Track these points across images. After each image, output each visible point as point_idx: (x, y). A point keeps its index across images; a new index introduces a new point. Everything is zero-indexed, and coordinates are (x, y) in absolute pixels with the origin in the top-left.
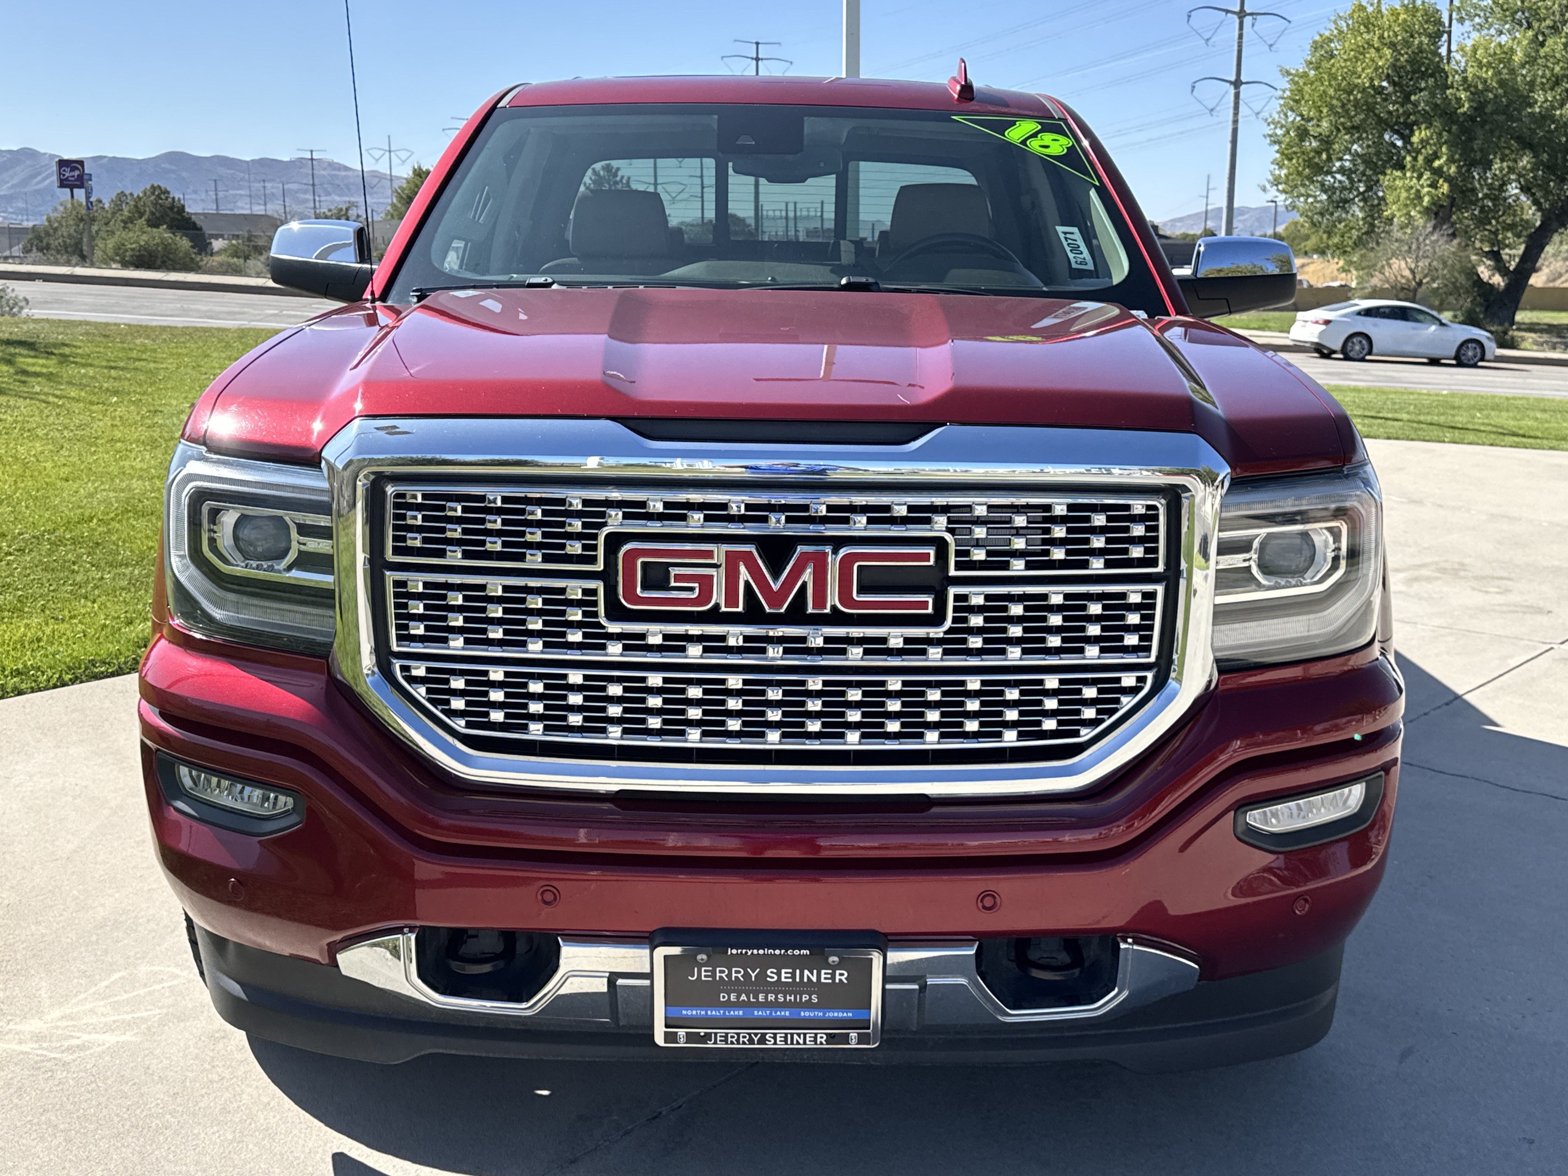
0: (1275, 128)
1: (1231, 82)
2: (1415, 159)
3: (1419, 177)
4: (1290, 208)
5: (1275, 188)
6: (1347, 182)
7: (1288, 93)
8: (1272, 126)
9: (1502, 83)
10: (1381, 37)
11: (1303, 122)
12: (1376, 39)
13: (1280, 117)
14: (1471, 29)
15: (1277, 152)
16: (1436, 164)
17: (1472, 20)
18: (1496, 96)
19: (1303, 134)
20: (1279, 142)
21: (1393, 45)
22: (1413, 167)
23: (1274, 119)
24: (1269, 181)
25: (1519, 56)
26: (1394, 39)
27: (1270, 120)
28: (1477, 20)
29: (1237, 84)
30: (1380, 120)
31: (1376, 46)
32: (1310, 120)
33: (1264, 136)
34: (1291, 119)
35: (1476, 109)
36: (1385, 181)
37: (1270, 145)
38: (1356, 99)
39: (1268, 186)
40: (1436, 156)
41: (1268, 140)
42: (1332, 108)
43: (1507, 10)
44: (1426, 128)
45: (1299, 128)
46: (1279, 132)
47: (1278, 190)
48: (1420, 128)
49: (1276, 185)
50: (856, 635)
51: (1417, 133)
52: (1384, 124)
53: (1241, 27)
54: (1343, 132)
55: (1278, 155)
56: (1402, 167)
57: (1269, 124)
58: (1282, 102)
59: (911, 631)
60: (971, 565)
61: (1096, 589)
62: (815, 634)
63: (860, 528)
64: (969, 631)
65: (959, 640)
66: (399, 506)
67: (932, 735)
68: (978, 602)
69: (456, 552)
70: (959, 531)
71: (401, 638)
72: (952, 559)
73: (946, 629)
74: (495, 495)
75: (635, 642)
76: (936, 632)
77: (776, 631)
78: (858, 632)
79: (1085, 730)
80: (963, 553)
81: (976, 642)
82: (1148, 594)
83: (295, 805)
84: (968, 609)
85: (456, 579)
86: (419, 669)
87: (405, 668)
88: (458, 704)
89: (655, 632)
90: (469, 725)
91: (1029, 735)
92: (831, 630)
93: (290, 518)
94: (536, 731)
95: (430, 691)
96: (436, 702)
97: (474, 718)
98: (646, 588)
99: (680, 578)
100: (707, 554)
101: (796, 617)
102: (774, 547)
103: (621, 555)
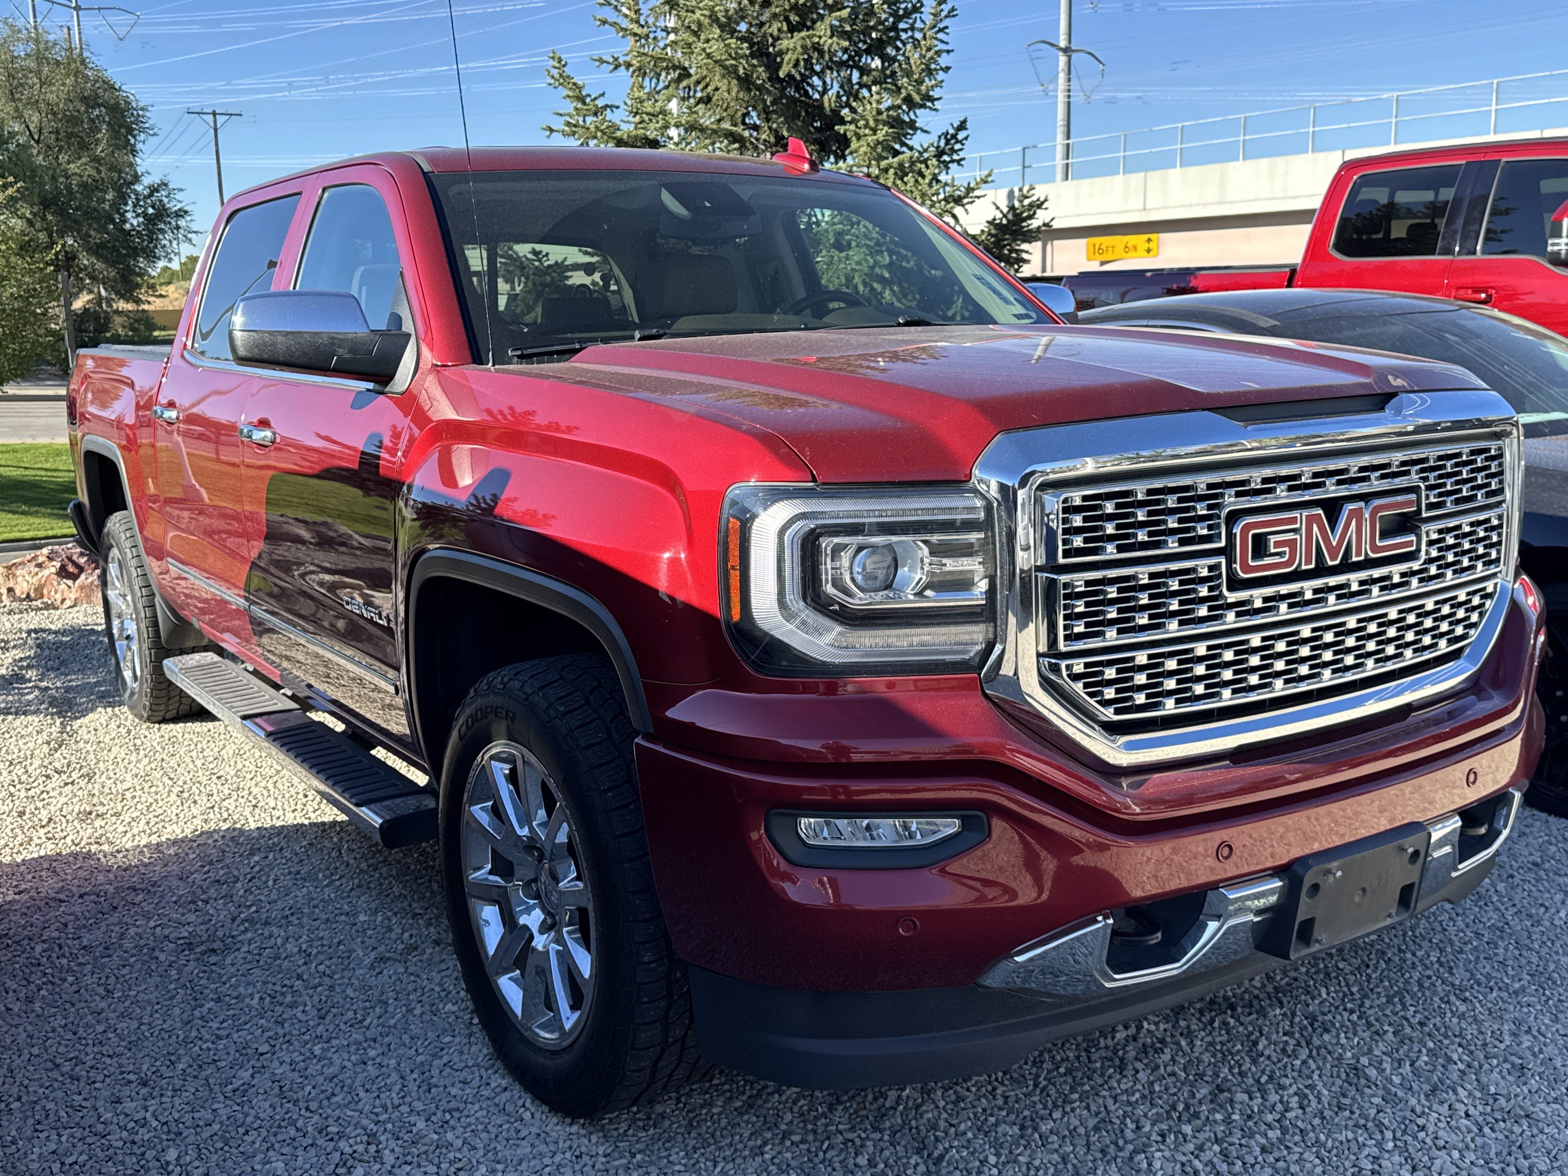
50: (1376, 576)
59: (1403, 567)
60: (1431, 506)
61: (1482, 517)
62: (1354, 579)
63: (1376, 484)
64: (1431, 561)
65: (1426, 570)
66: (1066, 510)
67: (1408, 653)
68: (1435, 536)
69: (1110, 548)
70: (1425, 479)
71: (1067, 638)
72: (1424, 502)
73: (1422, 561)
74: (1140, 489)
75: (1243, 609)
76: (1416, 566)
77: (1333, 581)
78: (1376, 573)
79: (1472, 632)
80: (1427, 497)
81: (1433, 570)
82: (1500, 517)
83: (963, 826)
84: (1431, 543)
85: (1112, 573)
86: (1079, 666)
87: (1069, 667)
88: (1110, 693)
89: (1257, 596)
90: (1118, 712)
91: (1451, 642)
92: (1363, 575)
93: (923, 541)
94: (1170, 707)
95: (1086, 686)
96: (1092, 695)
97: (1122, 704)
98: (1254, 558)
99: (1277, 544)
100: (1293, 520)
101: (1346, 566)
102: (1332, 508)
103: (1237, 530)
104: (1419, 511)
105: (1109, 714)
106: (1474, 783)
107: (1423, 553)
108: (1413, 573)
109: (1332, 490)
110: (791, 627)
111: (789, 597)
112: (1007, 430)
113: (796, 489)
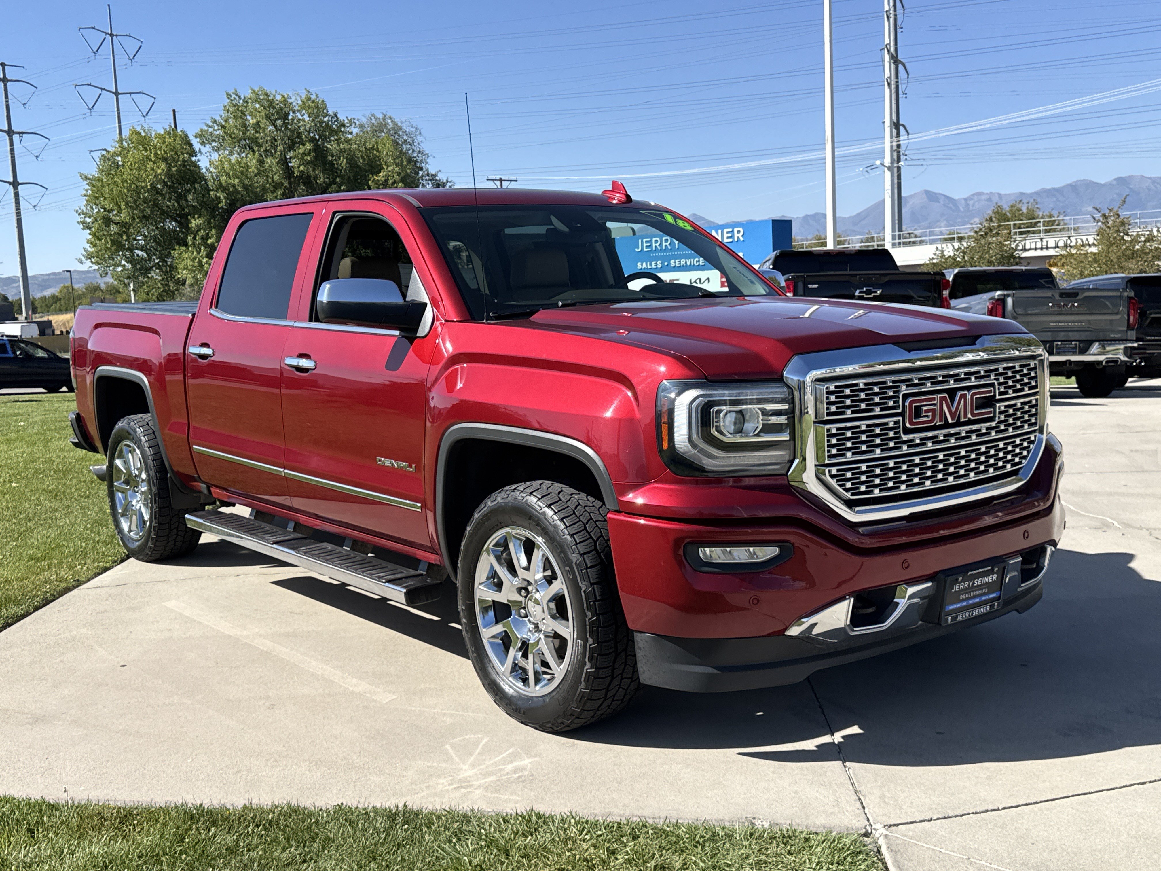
0: (85, 217)
1: (9, 183)
2: (194, 238)
3: (199, 252)
4: (103, 275)
5: (89, 260)
6: (145, 256)
7: (90, 192)
8: (83, 216)
9: (245, 187)
10: (156, 154)
11: (106, 213)
12: (152, 155)
13: (87, 209)
14: (210, 150)
15: (90, 234)
16: (210, 241)
17: (211, 144)
18: (242, 196)
19: (107, 221)
20: (90, 228)
21: (165, 160)
22: (194, 244)
23: (83, 211)
24: (83, 255)
25: (253, 169)
26: (165, 155)
27: (80, 211)
28: (214, 144)
29: (15, 184)
30: (163, 212)
31: (153, 160)
32: (110, 211)
33: (78, 222)
34: (96, 210)
35: (230, 204)
36: (175, 253)
37: (83, 229)
38: (144, 197)
39: (83, 259)
40: (208, 236)
41: (81, 226)
42: (127, 204)
43: (234, 138)
44: (199, 217)
45: (103, 217)
46: (88, 220)
47: (92, 262)
48: (193, 217)
49: (90, 259)
50: (974, 429)
51: (193, 221)
52: (166, 214)
53: (11, 144)
54: (137, 220)
55: (90, 237)
56: (186, 245)
57: (79, 214)
58: (86, 198)
59: (987, 425)
60: (1001, 394)
61: (1027, 400)
62: (963, 430)
63: (973, 382)
64: (1000, 422)
65: (999, 427)
66: (827, 393)
67: (991, 470)
68: (1003, 408)
69: (849, 412)
70: (997, 379)
71: (829, 456)
72: (997, 392)
73: (996, 422)
74: (861, 383)
75: (910, 443)
76: (993, 424)
77: (953, 431)
78: (974, 427)
79: (1024, 461)
80: (999, 389)
81: (1002, 427)
82: (1037, 400)
83: (781, 551)
84: (1001, 413)
85: (849, 424)
86: (834, 471)
87: (830, 471)
88: (849, 485)
89: (917, 438)
90: (852, 494)
91: (1013, 466)
92: (967, 428)
93: (759, 408)
94: (877, 492)
95: (838, 481)
96: (840, 486)
97: (854, 491)
98: (915, 418)
99: (926, 411)
100: (934, 399)
101: (959, 424)
102: (952, 393)
103: (907, 404)
104: (995, 395)
105: (848, 495)
106: (1027, 537)
107: (997, 418)
108: (992, 428)
109: (952, 384)
110: (696, 451)
111: (694, 436)
112: (798, 354)
113: (696, 383)
